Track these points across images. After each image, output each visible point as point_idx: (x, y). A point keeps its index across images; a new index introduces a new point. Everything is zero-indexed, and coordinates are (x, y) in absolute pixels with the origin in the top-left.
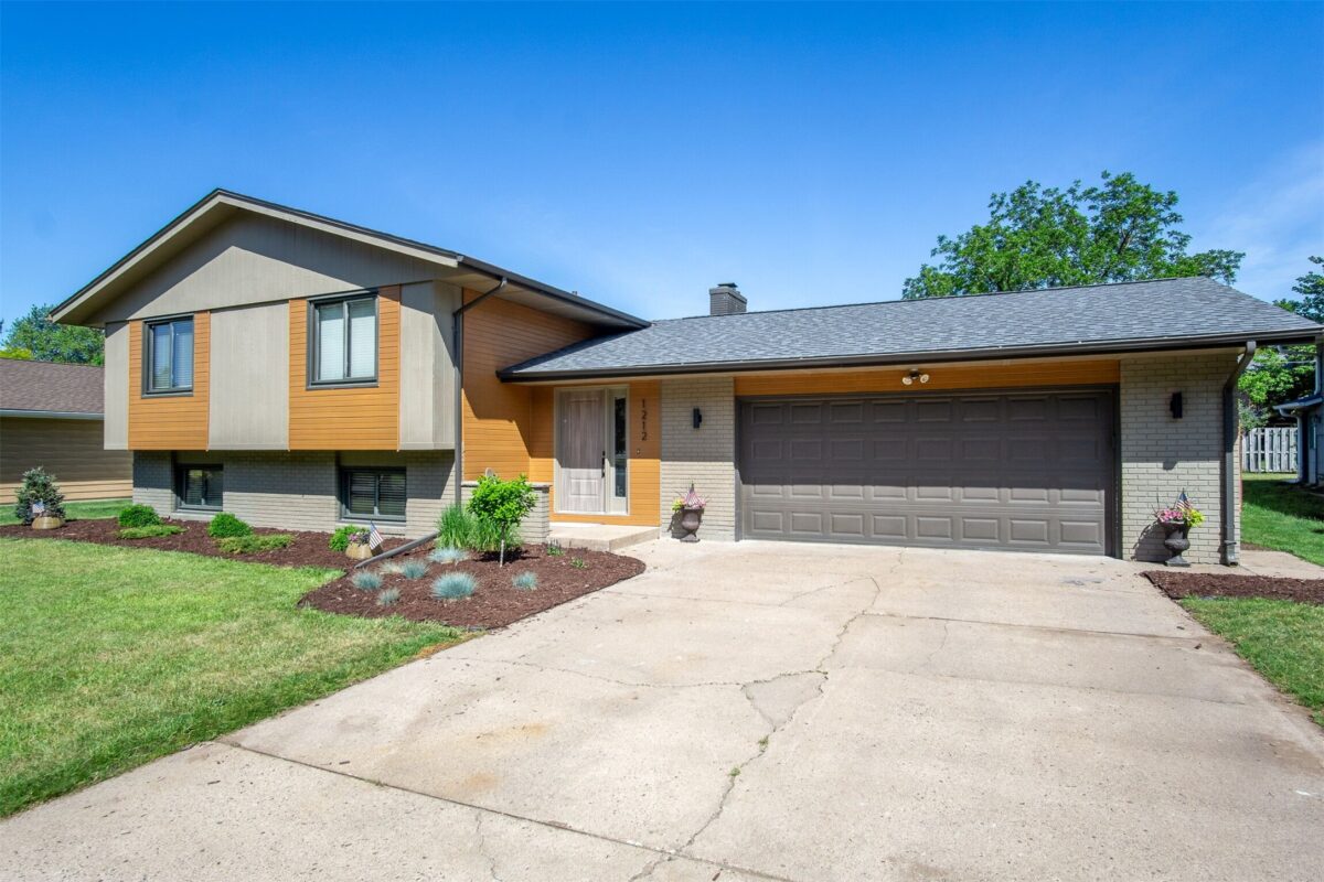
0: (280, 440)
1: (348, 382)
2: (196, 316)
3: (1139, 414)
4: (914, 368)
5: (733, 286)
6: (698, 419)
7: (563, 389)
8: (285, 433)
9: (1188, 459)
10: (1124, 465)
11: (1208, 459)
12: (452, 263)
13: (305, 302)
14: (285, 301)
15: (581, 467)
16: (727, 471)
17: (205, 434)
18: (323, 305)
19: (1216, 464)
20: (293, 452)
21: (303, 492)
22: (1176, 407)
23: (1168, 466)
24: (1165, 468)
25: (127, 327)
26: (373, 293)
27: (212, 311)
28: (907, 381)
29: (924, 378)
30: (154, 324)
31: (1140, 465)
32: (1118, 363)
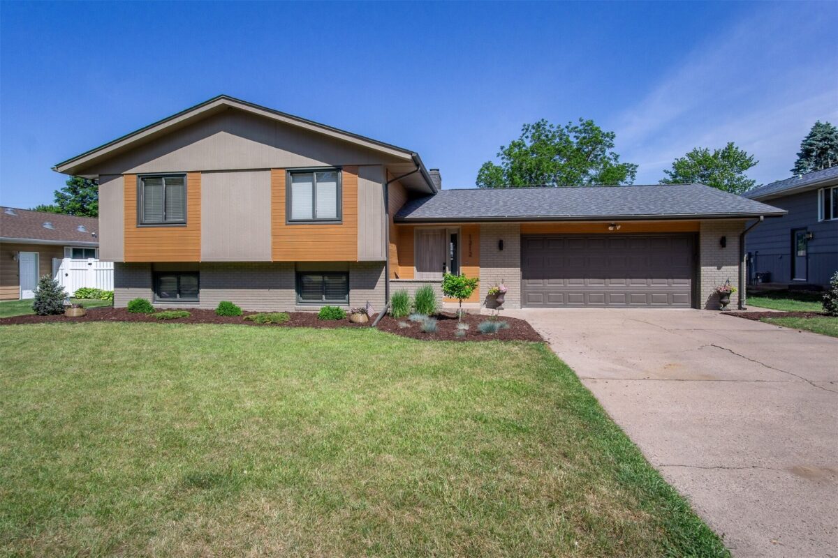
0: (267, 256)
1: (315, 221)
2: (188, 174)
3: (707, 245)
4: (613, 222)
5: (438, 170)
6: (501, 246)
7: (420, 228)
8: (269, 251)
9: (726, 265)
10: (702, 268)
11: (734, 265)
12: (408, 157)
13: (284, 171)
14: (269, 169)
15: (430, 271)
16: (517, 271)
17: (198, 251)
18: (296, 173)
19: (737, 267)
20: (275, 262)
22: (723, 243)
23: (719, 268)
24: (718, 269)
25: (122, 178)
26: (338, 169)
27: (203, 172)
28: (611, 229)
29: (618, 227)
30: (147, 179)
31: (709, 268)
32: (699, 223)
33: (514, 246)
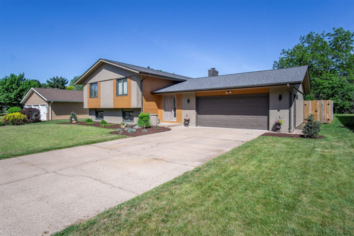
0: (112, 106)
1: (123, 95)
2: (98, 82)
3: (273, 99)
4: (229, 90)
5: (214, 69)
6: (189, 101)
7: (165, 95)
8: (113, 105)
9: (282, 109)
10: (270, 110)
11: (287, 109)
12: (138, 72)
13: (115, 80)
14: (112, 79)
15: (168, 111)
16: (194, 112)
17: (100, 105)
18: (118, 80)
19: (288, 110)
20: (114, 108)
21: (117, 116)
22: (280, 98)
23: (279, 111)
24: (278, 111)
25: (87, 85)
26: (127, 78)
27: (101, 81)
28: (227, 93)
29: (230, 92)
30: (91, 84)
31: (273, 110)
32: (269, 88)
33: (193, 102)
